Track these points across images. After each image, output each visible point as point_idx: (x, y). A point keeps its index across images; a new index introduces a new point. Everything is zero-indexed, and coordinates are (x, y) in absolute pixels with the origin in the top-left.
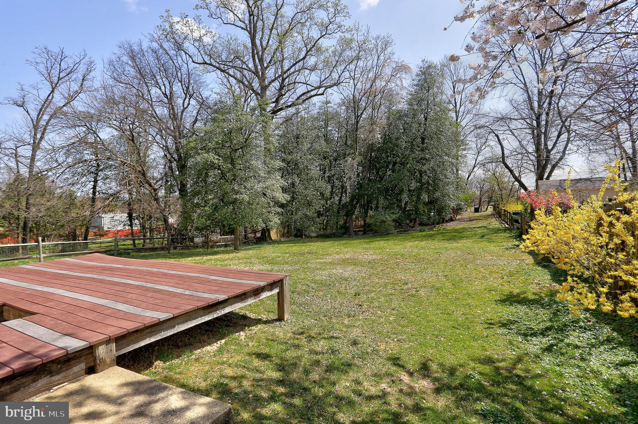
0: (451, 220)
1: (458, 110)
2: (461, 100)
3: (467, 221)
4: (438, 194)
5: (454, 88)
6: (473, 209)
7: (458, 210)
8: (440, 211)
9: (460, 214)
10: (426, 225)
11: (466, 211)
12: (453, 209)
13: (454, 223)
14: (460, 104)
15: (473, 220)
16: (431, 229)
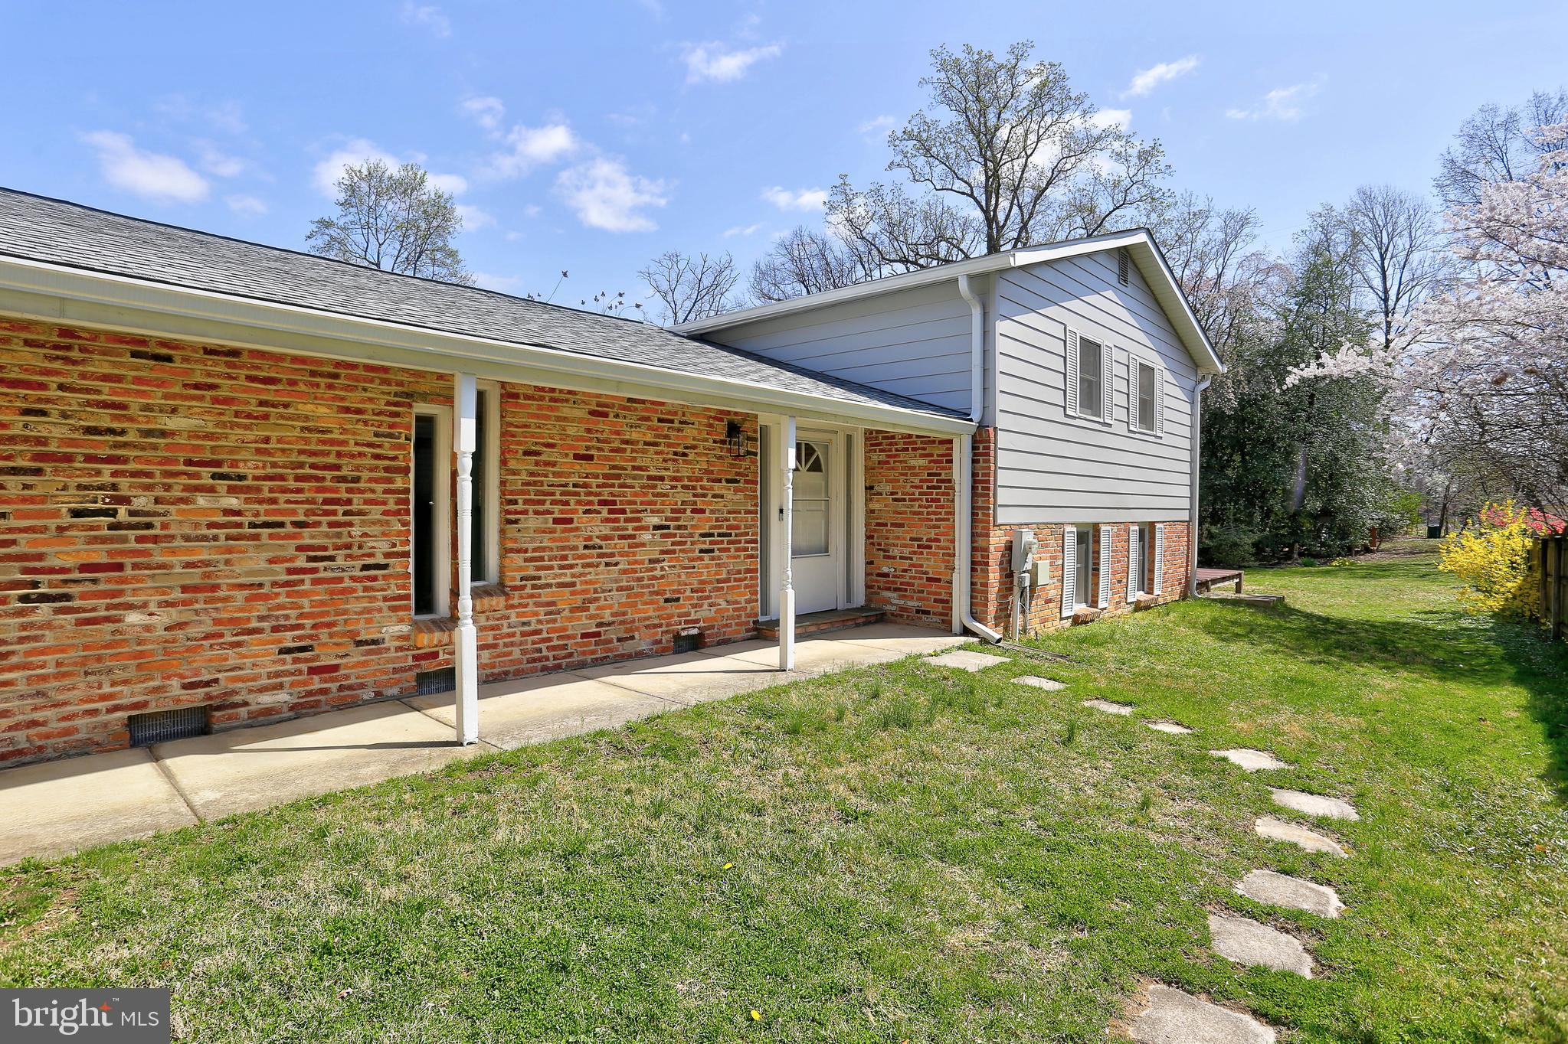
0: (1367, 550)
1: (1391, 307)
2: (1400, 284)
3: (1405, 554)
4: (1341, 499)
5: (1383, 259)
6: (1423, 529)
7: (1384, 531)
8: (1344, 534)
9: (1392, 539)
10: (1317, 556)
11: (1406, 533)
12: (1372, 530)
13: (1374, 555)
14: (1398, 294)
15: (1421, 552)
16: (1325, 563)
